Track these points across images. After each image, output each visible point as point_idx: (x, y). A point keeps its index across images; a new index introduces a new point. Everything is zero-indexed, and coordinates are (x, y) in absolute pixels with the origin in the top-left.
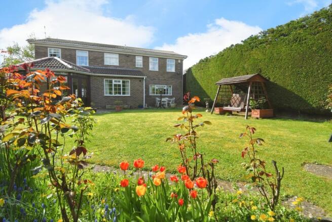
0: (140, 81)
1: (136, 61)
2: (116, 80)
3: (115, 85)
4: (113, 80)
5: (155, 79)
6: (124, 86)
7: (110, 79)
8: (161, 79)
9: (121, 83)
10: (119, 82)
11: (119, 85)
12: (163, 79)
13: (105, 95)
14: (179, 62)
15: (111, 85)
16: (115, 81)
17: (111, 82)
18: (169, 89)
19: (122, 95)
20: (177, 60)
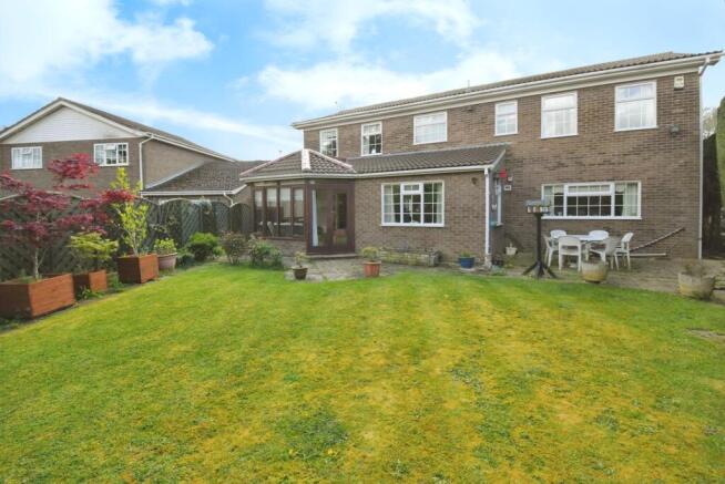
0: (474, 180)
1: (497, 119)
2: (408, 183)
3: (407, 198)
4: (402, 185)
5: (562, 165)
6: (427, 198)
7: (396, 183)
8: (587, 161)
9: (421, 192)
10: (416, 187)
11: (417, 198)
12: (599, 159)
13: (384, 224)
14: (679, 83)
15: (397, 199)
16: (406, 188)
17: (397, 189)
18: (626, 196)
19: (422, 224)
20: (663, 82)
